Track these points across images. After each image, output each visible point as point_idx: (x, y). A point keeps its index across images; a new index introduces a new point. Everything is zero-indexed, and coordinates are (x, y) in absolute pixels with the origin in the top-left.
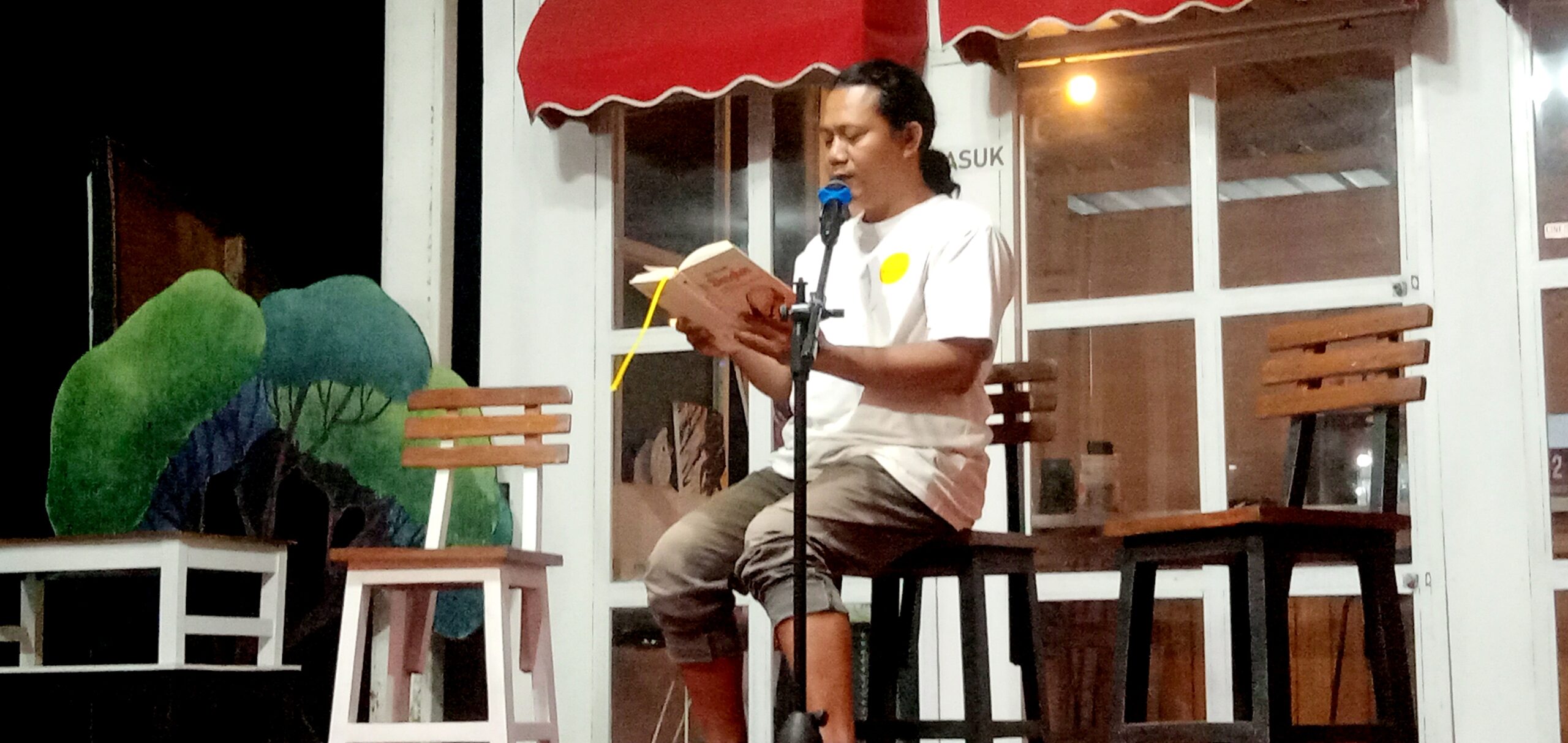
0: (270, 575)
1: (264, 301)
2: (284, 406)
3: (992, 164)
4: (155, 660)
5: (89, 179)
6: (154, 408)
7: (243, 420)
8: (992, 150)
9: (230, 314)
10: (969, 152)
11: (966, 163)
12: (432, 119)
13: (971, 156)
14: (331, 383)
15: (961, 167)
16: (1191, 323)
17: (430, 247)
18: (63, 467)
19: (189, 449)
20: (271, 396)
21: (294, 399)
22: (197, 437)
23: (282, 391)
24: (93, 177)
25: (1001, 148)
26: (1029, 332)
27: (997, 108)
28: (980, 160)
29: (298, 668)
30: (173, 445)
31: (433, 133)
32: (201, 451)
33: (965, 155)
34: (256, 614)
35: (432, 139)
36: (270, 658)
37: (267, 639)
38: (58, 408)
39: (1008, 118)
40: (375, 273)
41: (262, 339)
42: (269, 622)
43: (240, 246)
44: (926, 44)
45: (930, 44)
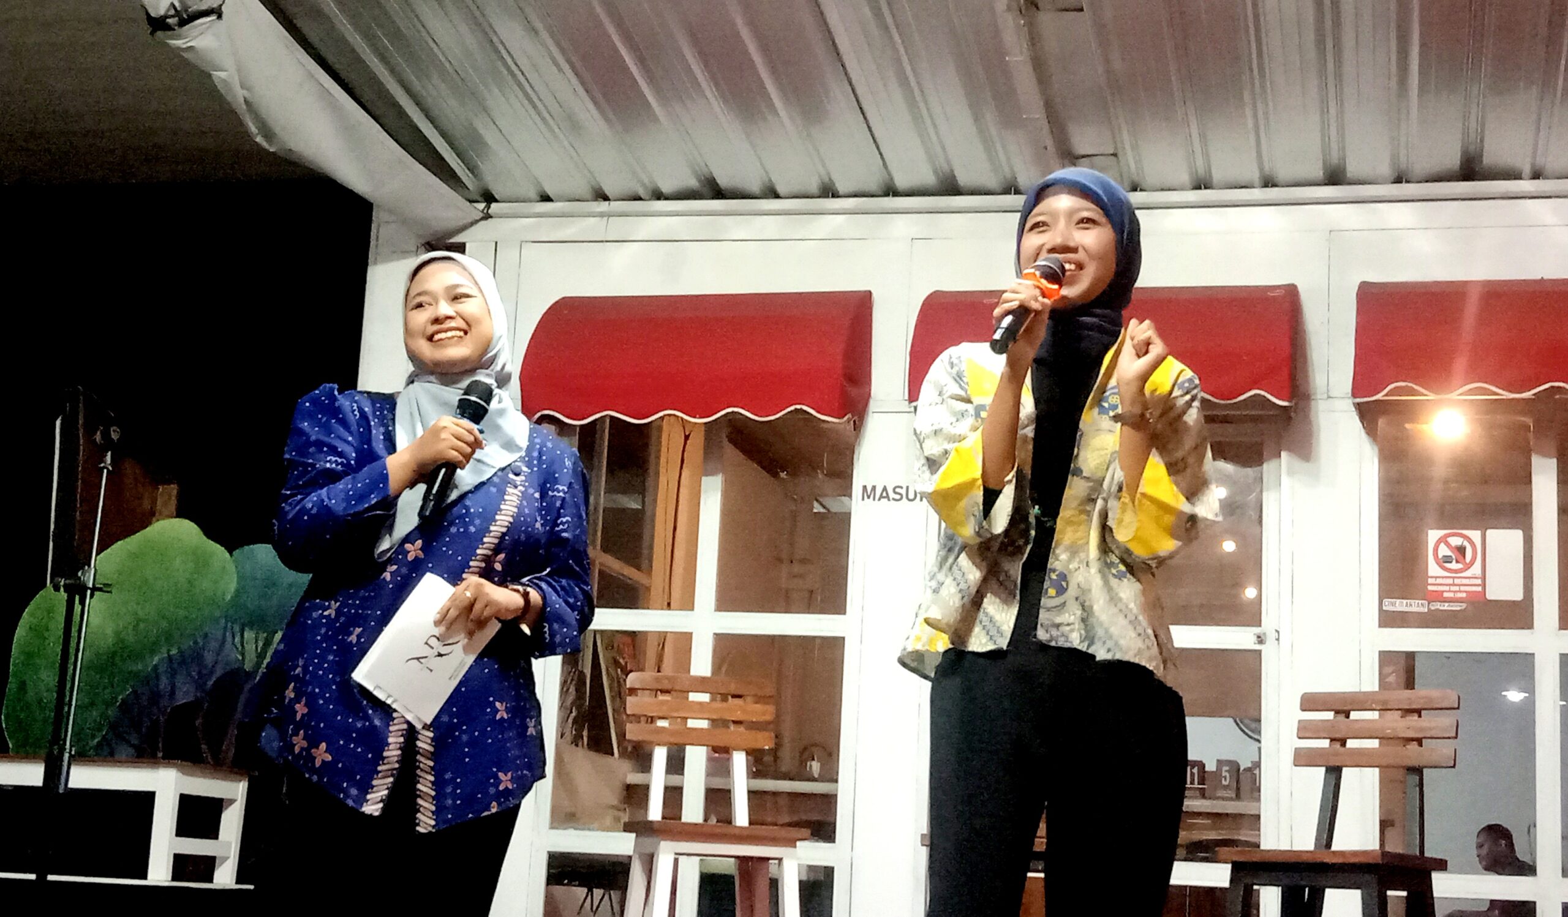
0: (232, 802)
1: (236, 553)
2: (250, 648)
3: (921, 500)
4: (145, 877)
5: (58, 423)
6: (120, 641)
7: (209, 658)
9: (201, 562)
10: (902, 488)
11: (898, 497)
13: (903, 492)
15: (894, 499)
18: (22, 686)
19: (150, 679)
20: (237, 639)
21: (261, 644)
22: (161, 670)
23: (249, 635)
24: (62, 420)
28: (911, 496)
29: (252, 887)
30: (136, 675)
32: (164, 682)
33: (898, 490)
34: (215, 836)
36: (225, 877)
37: (226, 858)
38: (20, 632)
41: (233, 586)
42: (229, 844)
43: (175, 492)
44: (870, 394)
45: (872, 395)
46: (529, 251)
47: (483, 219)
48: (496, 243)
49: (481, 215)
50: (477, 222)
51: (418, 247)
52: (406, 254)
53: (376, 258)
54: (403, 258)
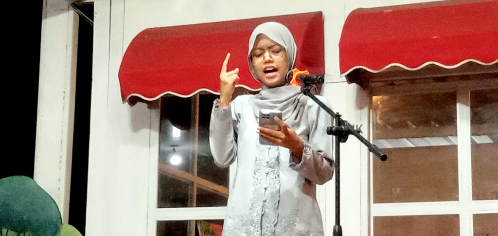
8: (357, 126)
12: (64, 97)
14: (8, 230)
16: (457, 216)
17: (60, 162)
25: (362, 125)
26: (374, 217)
27: (360, 106)
31: (64, 104)
35: (63, 107)
39: (366, 110)
40: (31, 175)
45: (326, 72)
51: (68, 7)
52: (62, 11)
53: (46, 14)
54: (61, 13)
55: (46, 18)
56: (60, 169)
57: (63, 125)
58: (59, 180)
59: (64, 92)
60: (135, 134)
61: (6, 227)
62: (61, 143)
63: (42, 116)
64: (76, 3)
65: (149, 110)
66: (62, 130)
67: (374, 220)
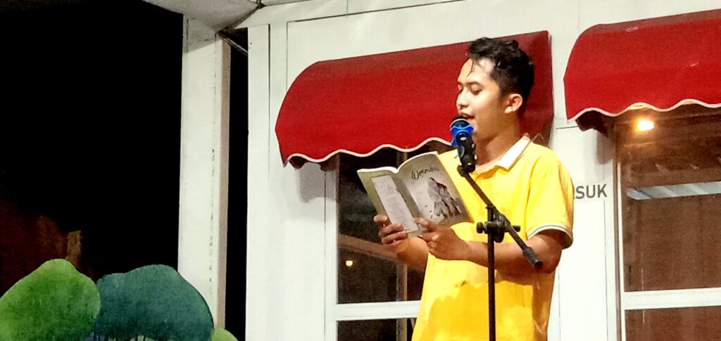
1: (99, 281)
3: (599, 196)
8: (599, 186)
9: (76, 290)
10: (583, 187)
11: (580, 195)
12: (213, 157)
13: (584, 190)
14: (145, 336)
17: (211, 244)
25: (604, 186)
26: (626, 311)
27: (602, 158)
28: (591, 193)
31: (214, 167)
35: (213, 171)
39: (610, 165)
40: (173, 262)
41: (98, 307)
43: (78, 237)
44: (553, 114)
45: (555, 115)
46: (294, 28)
47: (257, 8)
48: (269, 25)
49: (256, 5)
50: (253, 12)
51: (215, 35)
52: (207, 41)
53: (187, 47)
54: (205, 45)
55: (187, 51)
56: (211, 254)
57: (213, 196)
58: (210, 268)
59: (213, 150)
60: (306, 204)
61: (142, 334)
62: (212, 218)
63: (186, 184)
64: (225, 30)
65: (323, 172)
66: (212, 201)
67: (626, 315)
